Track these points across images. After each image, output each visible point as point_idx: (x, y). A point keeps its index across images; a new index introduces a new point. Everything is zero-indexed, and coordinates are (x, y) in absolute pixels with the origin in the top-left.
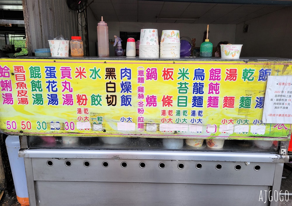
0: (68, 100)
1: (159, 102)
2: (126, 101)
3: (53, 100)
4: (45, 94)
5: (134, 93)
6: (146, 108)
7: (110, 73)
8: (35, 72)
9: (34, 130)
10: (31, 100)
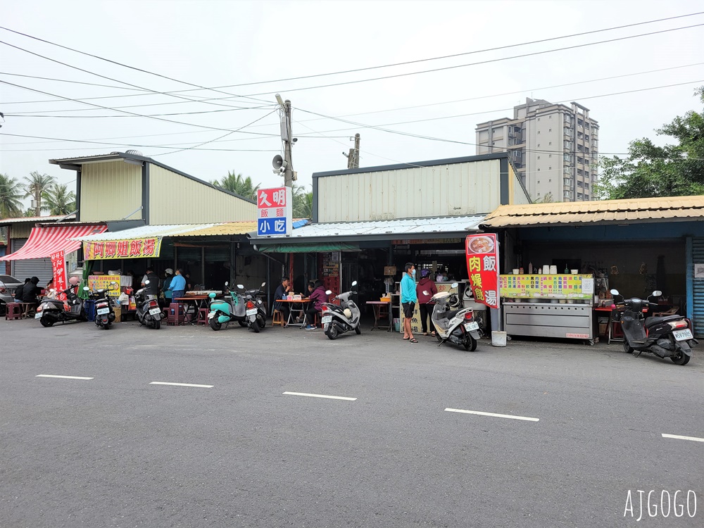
0: (519, 286)
1: (548, 287)
2: (537, 287)
3: (514, 286)
5: (539, 284)
6: (544, 289)
7: (532, 278)
8: (510, 278)
9: (507, 296)
10: (508, 286)
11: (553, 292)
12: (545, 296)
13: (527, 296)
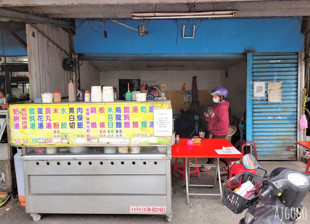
0: (49, 126)
1: (98, 126)
2: (80, 126)
3: (41, 126)
4: (37, 123)
5: (84, 121)
6: (91, 129)
7: (71, 110)
8: (32, 111)
9: (30, 144)
10: (29, 126)
11: (107, 134)
12: (94, 143)
13: (64, 143)
